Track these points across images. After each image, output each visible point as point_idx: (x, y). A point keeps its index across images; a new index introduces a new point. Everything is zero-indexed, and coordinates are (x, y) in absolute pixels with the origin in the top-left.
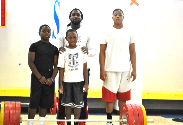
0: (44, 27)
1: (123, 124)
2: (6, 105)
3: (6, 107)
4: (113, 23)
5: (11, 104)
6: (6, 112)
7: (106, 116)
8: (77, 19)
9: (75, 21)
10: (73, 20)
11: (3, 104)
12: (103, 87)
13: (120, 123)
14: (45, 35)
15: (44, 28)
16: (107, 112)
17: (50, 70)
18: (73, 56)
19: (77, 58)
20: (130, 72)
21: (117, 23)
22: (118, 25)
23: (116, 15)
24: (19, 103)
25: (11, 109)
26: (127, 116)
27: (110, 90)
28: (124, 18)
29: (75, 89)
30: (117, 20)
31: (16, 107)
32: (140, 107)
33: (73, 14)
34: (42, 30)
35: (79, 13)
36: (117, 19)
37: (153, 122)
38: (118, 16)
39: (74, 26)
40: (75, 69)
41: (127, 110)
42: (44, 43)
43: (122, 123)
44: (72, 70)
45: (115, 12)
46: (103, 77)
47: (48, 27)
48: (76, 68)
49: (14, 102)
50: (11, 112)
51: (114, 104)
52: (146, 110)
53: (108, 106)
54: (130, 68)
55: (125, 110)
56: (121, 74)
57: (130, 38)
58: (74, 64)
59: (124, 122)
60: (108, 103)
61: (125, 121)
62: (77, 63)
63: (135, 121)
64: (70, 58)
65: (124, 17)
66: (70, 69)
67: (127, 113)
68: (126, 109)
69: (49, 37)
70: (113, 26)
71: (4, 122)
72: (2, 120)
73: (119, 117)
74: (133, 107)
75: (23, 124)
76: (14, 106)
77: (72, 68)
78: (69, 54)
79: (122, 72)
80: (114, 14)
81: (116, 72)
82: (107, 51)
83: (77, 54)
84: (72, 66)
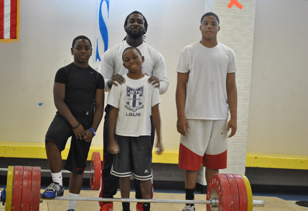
0: (80, 40)
1: (212, 209)
2: (17, 172)
3: (16, 175)
4: (200, 37)
5: (25, 170)
6: (16, 183)
7: (184, 195)
8: (138, 28)
9: (135, 31)
10: (130, 30)
11: (10, 171)
12: (181, 144)
13: (208, 206)
14: (80, 54)
15: (80, 42)
16: (186, 187)
17: (87, 113)
18: (135, 92)
19: (141, 95)
20: (226, 120)
21: (207, 37)
22: (209, 40)
23: (206, 24)
24: (39, 168)
25: (25, 178)
26: (219, 194)
27: (193, 150)
28: (219, 29)
30: (207, 32)
31: (33, 175)
32: (242, 179)
33: (132, 19)
34: (75, 46)
35: (140, 18)
36: (207, 30)
37: (262, 205)
38: (209, 26)
39: (132, 40)
40: (135, 115)
41: (219, 184)
42: (79, 68)
43: (211, 206)
44: (131, 115)
45: (205, 18)
46: (182, 128)
47: (87, 41)
48: (138, 112)
49: (30, 168)
50: (25, 183)
51: (199, 174)
52: (252, 185)
53: (188, 178)
55: (215, 184)
56: (212, 123)
57: (229, 64)
58: (134, 105)
59: (214, 204)
60: (188, 172)
61: (216, 203)
62: (140, 104)
63: (232, 202)
64: (129, 95)
65: (219, 27)
66: (128, 114)
67: (219, 188)
68: (218, 182)
69: (88, 58)
70: (200, 42)
71: (12, 201)
72: (9, 196)
73: (205, 196)
74: (230, 180)
75: (43, 205)
76: (30, 173)
77: (132, 112)
78: (128, 88)
79: (214, 121)
80: (203, 21)
81: (204, 121)
82: (189, 85)
83: (141, 89)
84: (132, 108)
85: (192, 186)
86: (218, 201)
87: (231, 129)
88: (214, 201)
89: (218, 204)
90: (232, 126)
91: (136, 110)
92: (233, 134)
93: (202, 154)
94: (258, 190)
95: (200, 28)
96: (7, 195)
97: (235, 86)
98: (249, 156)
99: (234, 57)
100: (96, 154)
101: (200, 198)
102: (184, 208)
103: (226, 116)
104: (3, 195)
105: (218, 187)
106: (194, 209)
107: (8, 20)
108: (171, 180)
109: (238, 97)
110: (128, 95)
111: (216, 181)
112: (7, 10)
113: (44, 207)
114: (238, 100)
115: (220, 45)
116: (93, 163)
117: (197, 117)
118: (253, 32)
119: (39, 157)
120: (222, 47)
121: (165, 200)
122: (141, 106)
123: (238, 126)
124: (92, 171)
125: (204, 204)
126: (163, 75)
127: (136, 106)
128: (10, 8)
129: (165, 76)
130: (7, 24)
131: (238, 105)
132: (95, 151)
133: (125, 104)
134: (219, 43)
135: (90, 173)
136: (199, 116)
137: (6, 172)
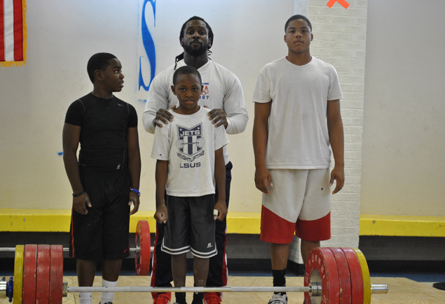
1: (312, 298)
2: (28, 254)
3: (28, 258)
5: (41, 251)
6: (28, 269)
7: (270, 279)
8: (199, 40)
9: (195, 46)
11: (19, 252)
13: (306, 294)
16: (273, 268)
17: (118, 167)
18: (190, 133)
19: (199, 137)
20: (328, 169)
21: (295, 49)
22: (299, 55)
23: (293, 32)
24: (60, 247)
25: (41, 262)
26: (322, 278)
27: (281, 215)
29: (194, 211)
30: (295, 42)
31: (52, 258)
32: (354, 254)
33: (190, 28)
35: (202, 26)
36: (295, 39)
37: (385, 291)
38: (298, 33)
40: (193, 165)
41: (322, 263)
43: (310, 294)
44: (186, 166)
45: (291, 24)
46: (263, 183)
48: (196, 161)
49: (47, 247)
50: (40, 270)
51: (291, 247)
52: (368, 262)
53: (275, 255)
54: (330, 161)
55: (316, 263)
56: (306, 175)
57: (329, 88)
58: (190, 152)
59: (316, 292)
60: (275, 246)
61: (318, 290)
62: (199, 149)
63: (341, 290)
65: (312, 35)
66: (183, 165)
67: (322, 269)
68: (320, 260)
70: (286, 57)
71: (22, 295)
72: (18, 290)
73: (302, 279)
74: (338, 256)
75: (68, 299)
76: (48, 255)
77: (187, 162)
78: (179, 128)
79: (310, 170)
80: (288, 27)
81: (294, 171)
82: (271, 120)
83: (198, 128)
84: (187, 156)
85: (282, 265)
86: (320, 288)
87: (335, 181)
88: (314, 287)
89: (320, 292)
90: (337, 177)
91: (194, 158)
92: (338, 189)
93: (293, 220)
94: (377, 268)
95: (285, 39)
96: (14, 288)
97: (340, 119)
98: (364, 219)
99: (336, 78)
100: (143, 224)
101: (295, 282)
102: (271, 298)
103: (327, 163)
104: (10, 287)
105: (321, 267)
106: (287, 299)
107: (10, 34)
108: (252, 258)
109: (345, 135)
110: (181, 139)
111: (318, 259)
112: (9, 20)
113: (69, 301)
114: (345, 140)
115: (315, 61)
116: (139, 237)
117: (284, 165)
118: (365, 41)
119: (60, 230)
120: (317, 63)
121: (244, 287)
122: (200, 152)
123: (345, 177)
124: (138, 248)
125: (301, 291)
126: (239, 106)
127: (194, 152)
128: (13, 16)
129: (242, 106)
130: (9, 40)
131: (345, 146)
132: (142, 219)
133: (178, 151)
134: (313, 57)
135: (135, 252)
136: (287, 165)
137: (13, 253)
